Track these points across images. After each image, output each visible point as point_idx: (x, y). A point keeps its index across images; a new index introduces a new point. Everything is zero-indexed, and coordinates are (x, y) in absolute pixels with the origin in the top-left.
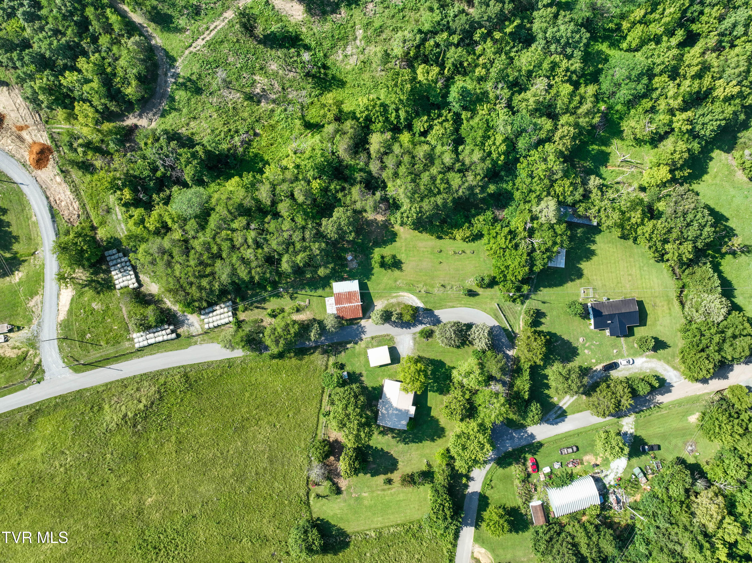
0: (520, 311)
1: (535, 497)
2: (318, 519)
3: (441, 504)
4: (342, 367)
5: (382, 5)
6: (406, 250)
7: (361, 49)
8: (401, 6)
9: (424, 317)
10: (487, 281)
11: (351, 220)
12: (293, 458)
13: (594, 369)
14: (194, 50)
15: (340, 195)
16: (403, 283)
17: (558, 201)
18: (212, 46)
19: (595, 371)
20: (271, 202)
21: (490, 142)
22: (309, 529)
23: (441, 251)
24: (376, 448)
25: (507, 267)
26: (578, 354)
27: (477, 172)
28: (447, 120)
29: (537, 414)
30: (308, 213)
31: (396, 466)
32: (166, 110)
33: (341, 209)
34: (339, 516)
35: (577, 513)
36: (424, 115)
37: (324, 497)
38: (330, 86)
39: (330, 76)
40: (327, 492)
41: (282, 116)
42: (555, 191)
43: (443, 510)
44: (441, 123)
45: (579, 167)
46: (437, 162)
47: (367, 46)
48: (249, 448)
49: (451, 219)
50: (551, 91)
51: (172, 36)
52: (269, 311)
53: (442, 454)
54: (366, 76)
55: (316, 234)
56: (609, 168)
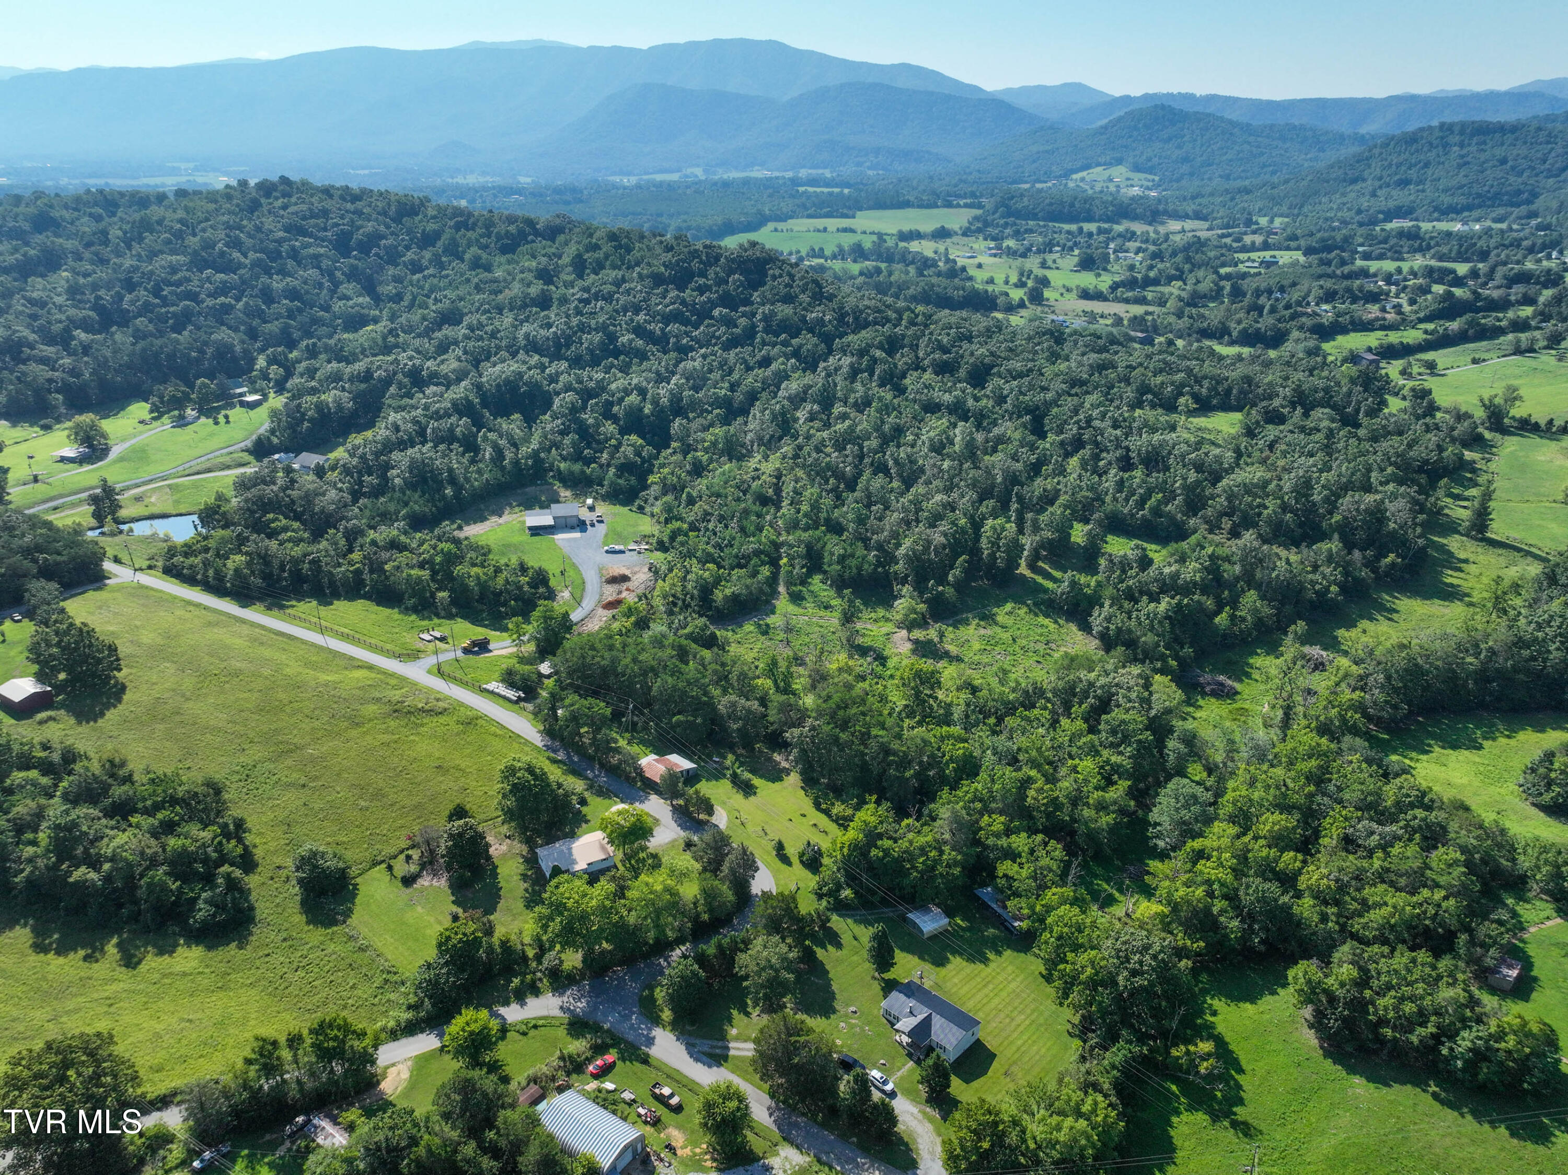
14: (794, 618)
23: (804, 816)
26: (828, 1017)
32: (727, 627)
37: (393, 875)
40: (402, 873)
51: (791, 605)
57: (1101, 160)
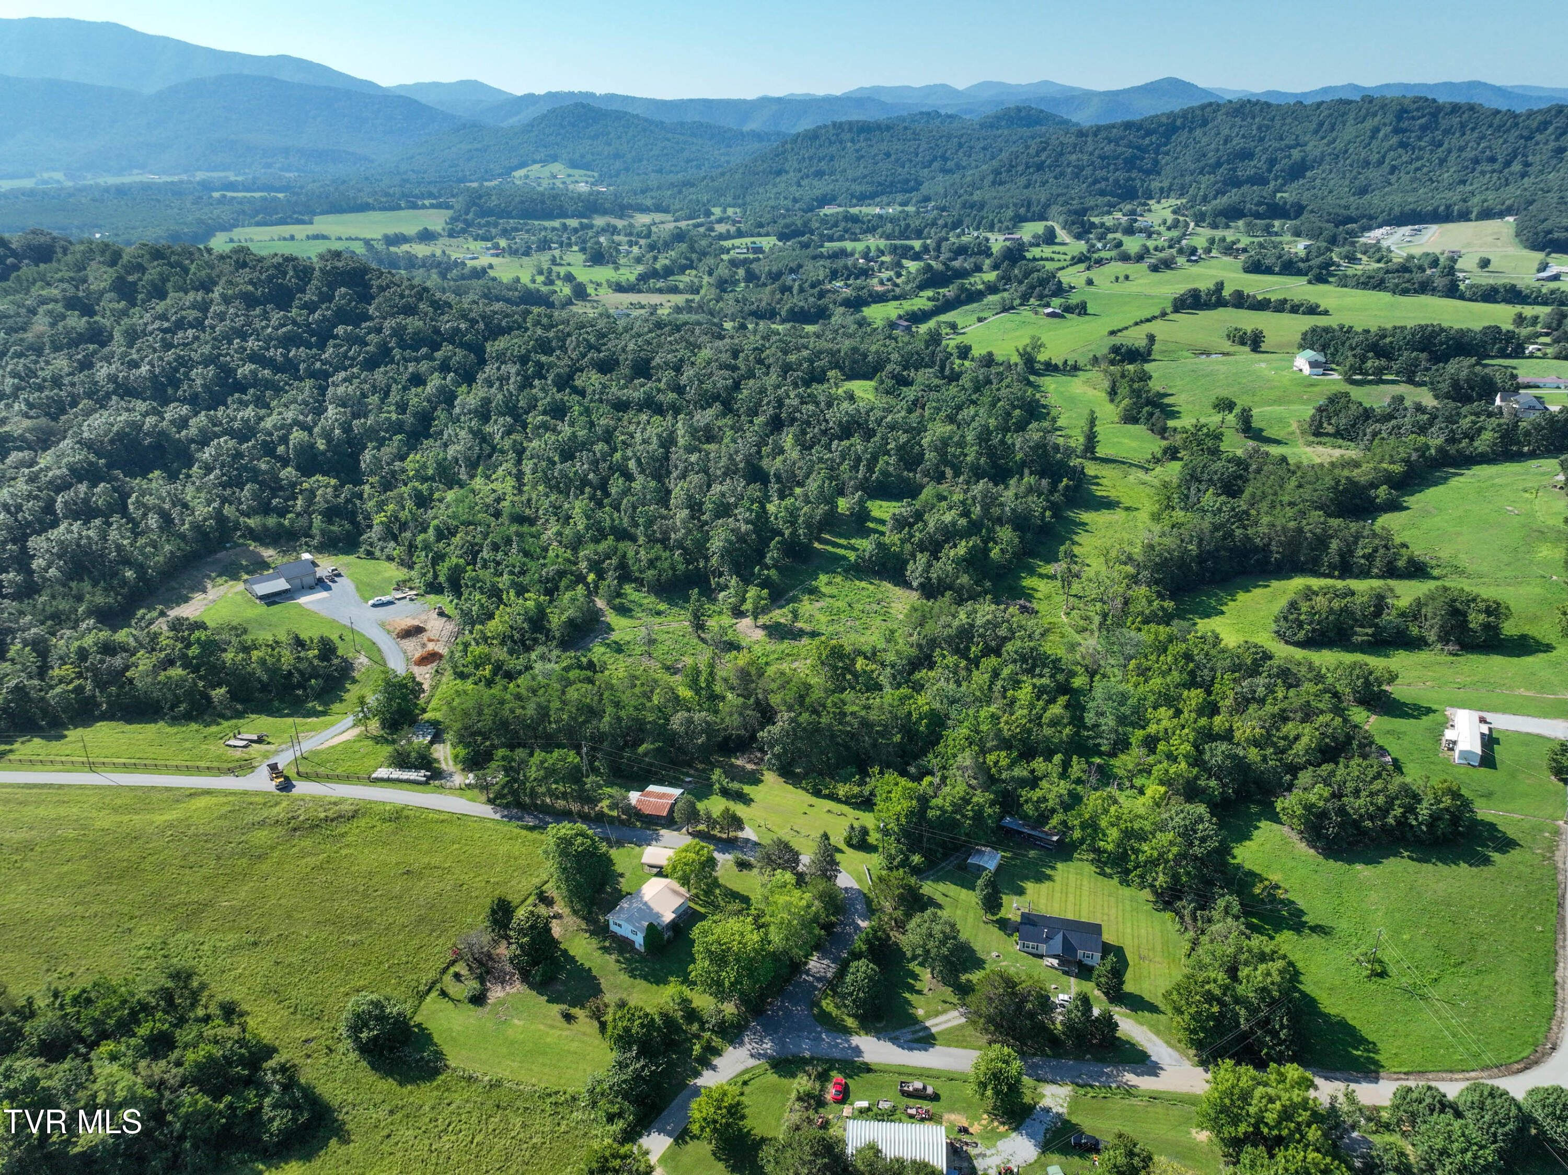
6: (765, 795)
9: (751, 851)
23: (813, 806)
24: (582, 964)
26: (983, 969)
51: (622, 618)
57: (538, 157)
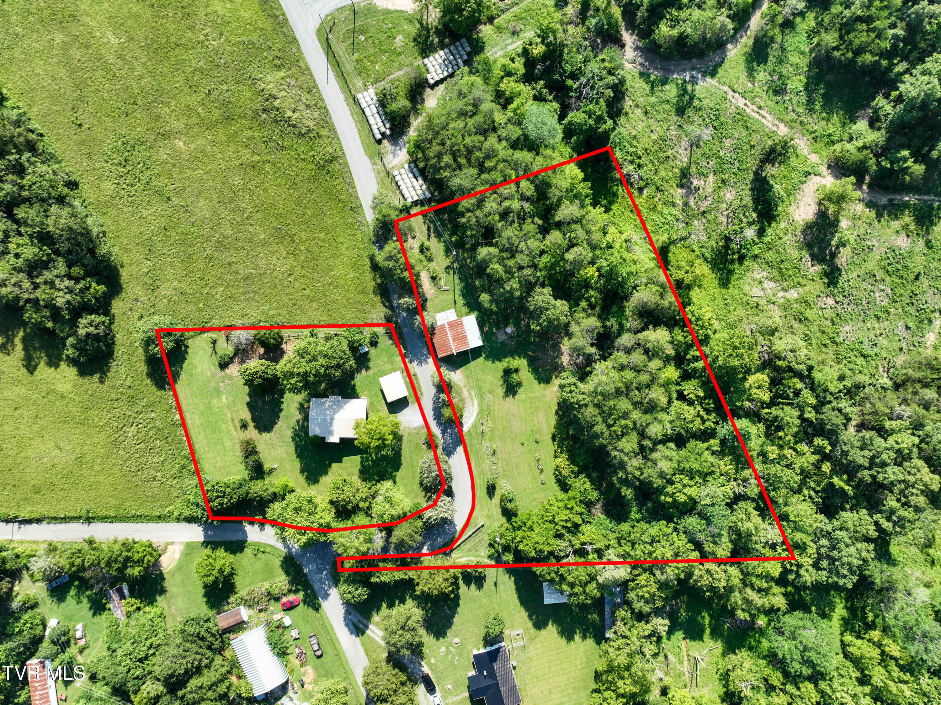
0: (479, 556)
1: (252, 612)
2: (187, 347)
3: (225, 493)
4: (374, 344)
5: (834, 315)
6: (530, 398)
7: (774, 299)
8: (839, 339)
9: (451, 435)
10: (509, 506)
11: (556, 323)
12: (254, 304)
13: (423, 663)
14: (730, 97)
15: (584, 304)
16: (489, 401)
17: (627, 581)
18: (739, 117)
19: (420, 665)
20: (560, 221)
21: (686, 480)
22: (173, 338)
23: (537, 442)
24: (282, 402)
25: (531, 529)
26: (438, 639)
27: (645, 471)
28: (704, 422)
29: (353, 597)
30: (555, 269)
31: (264, 431)
32: (649, 77)
33: (566, 308)
34: (194, 371)
35: (239, 668)
36: (705, 392)
37: (214, 349)
38: (719, 269)
39: (731, 267)
40: (220, 352)
41: (670, 218)
42: (639, 575)
43: (218, 497)
44: (698, 415)
45: (677, 603)
46: (648, 417)
47: (779, 306)
48: (259, 249)
49: (580, 448)
50: (767, 549)
51: (742, 66)
52: (427, 244)
53: (287, 486)
54: (741, 312)
55: (530, 283)
56: (683, 643)
